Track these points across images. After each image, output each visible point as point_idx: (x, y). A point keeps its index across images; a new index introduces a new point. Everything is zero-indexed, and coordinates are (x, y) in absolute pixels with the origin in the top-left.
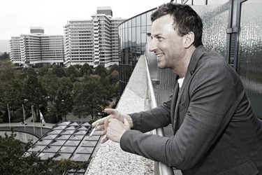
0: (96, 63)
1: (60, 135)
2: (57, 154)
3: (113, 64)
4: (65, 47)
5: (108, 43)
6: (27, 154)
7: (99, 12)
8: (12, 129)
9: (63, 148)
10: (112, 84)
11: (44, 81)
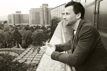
0: (42, 25)
1: (27, 53)
2: (26, 61)
3: (48, 25)
4: (29, 19)
5: (46, 17)
6: (14, 61)
7: (43, 5)
8: (8, 51)
9: (28, 58)
10: (48, 33)
11: (21, 32)
